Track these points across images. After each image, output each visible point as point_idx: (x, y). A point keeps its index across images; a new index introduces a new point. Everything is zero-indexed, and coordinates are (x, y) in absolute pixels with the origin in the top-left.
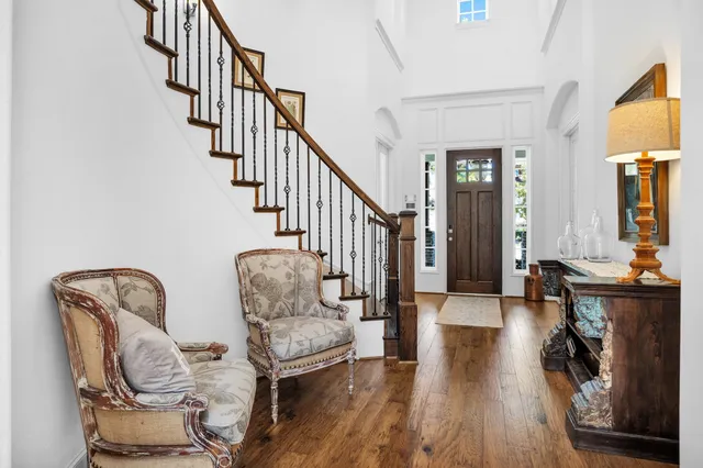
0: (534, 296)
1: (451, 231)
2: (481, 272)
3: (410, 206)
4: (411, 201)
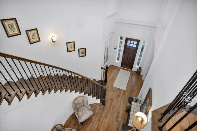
0: (138, 73)
1: (123, 56)
3: (115, 49)
4: (115, 47)
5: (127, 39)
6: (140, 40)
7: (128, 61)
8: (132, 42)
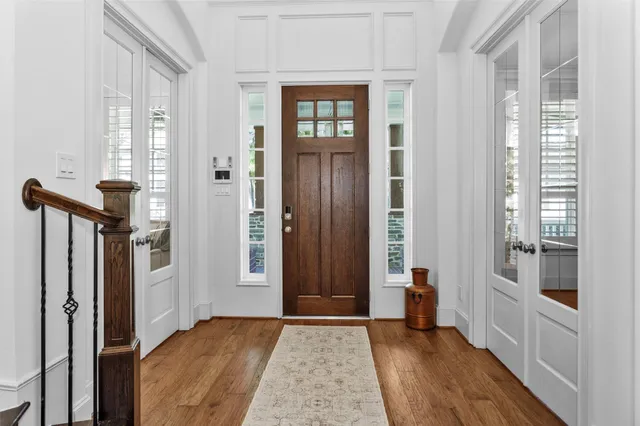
0: (421, 322)
1: (288, 216)
2: (337, 282)
3: (222, 175)
4: (223, 165)
5: (292, 96)
6: (365, 88)
7: (326, 250)
8: (325, 108)
